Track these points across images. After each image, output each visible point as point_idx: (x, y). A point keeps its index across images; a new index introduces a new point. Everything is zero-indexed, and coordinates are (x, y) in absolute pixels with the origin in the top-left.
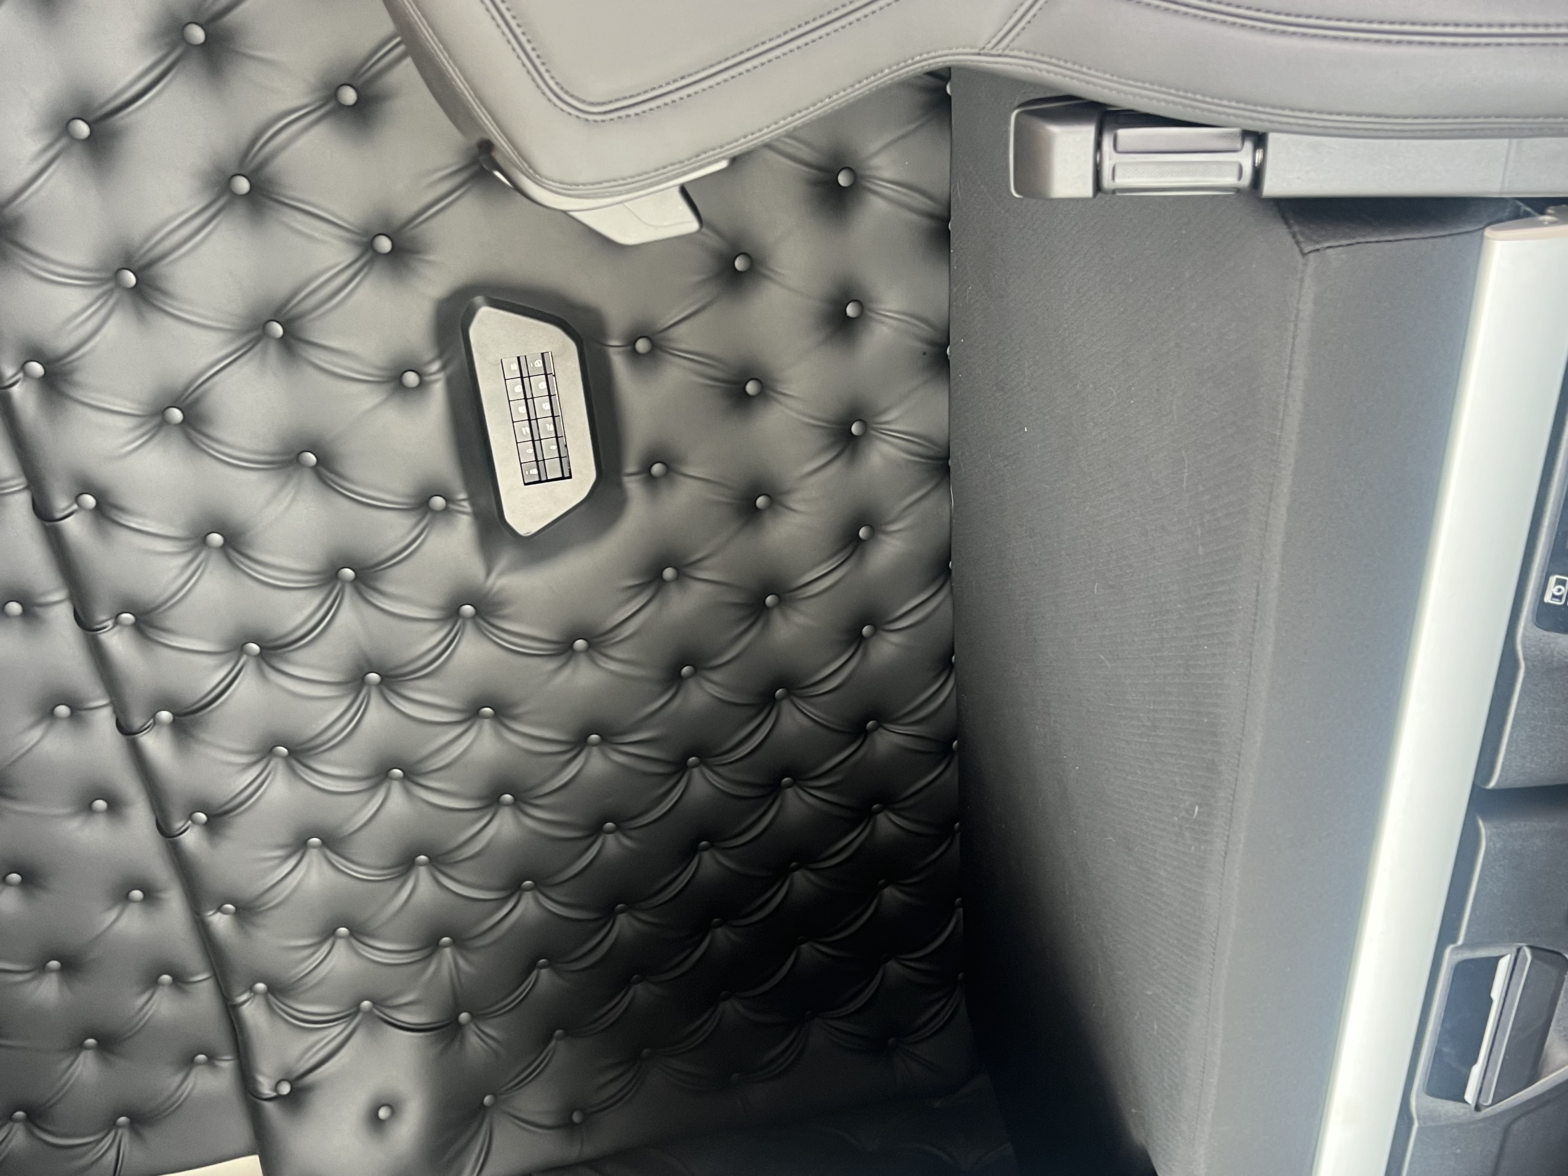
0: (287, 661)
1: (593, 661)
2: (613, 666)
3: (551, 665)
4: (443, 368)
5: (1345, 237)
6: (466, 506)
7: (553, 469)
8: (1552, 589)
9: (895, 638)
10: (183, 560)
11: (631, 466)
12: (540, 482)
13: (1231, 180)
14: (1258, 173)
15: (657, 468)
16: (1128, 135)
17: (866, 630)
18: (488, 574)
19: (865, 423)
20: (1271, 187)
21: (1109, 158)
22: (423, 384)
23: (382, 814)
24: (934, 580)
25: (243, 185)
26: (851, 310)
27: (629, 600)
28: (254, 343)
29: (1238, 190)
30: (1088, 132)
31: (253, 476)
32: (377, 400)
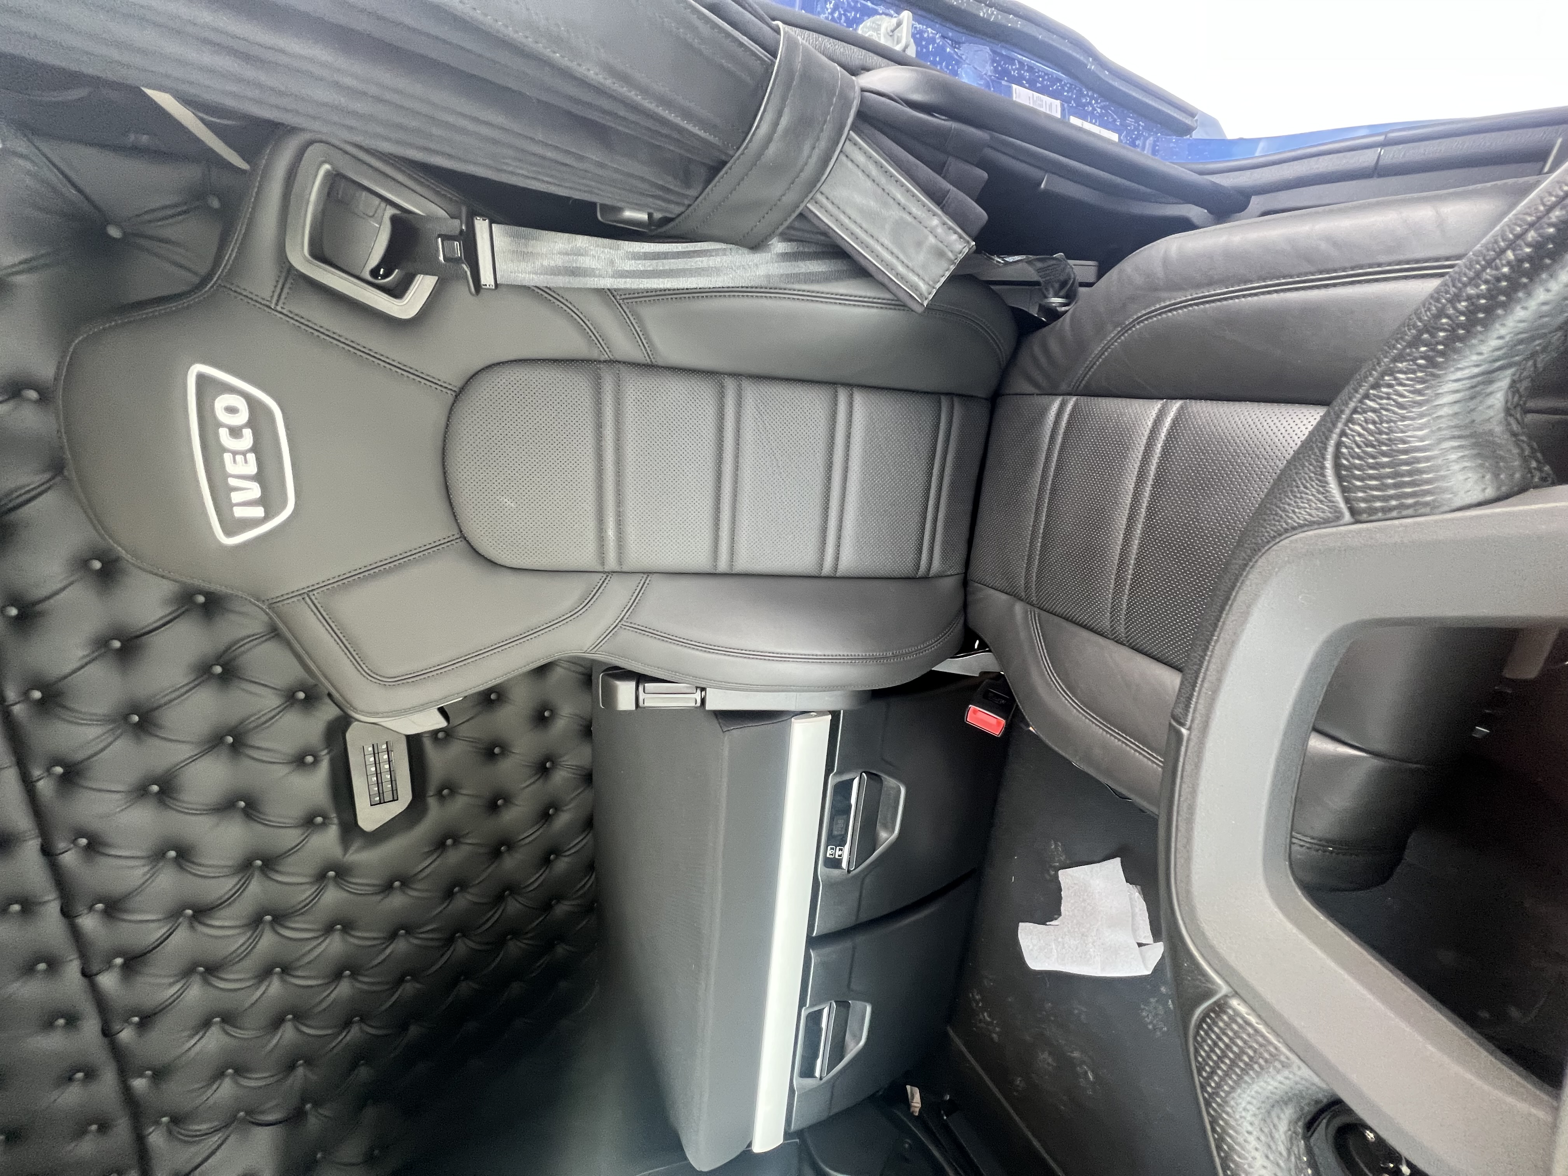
0: (211, 918)
1: (404, 892)
2: (415, 894)
3: (379, 897)
4: (328, 753)
5: (739, 724)
6: (336, 821)
7: (388, 796)
8: (829, 852)
9: (566, 859)
10: (146, 869)
11: (431, 791)
12: (380, 803)
13: (693, 704)
14: (703, 701)
15: (445, 792)
16: (649, 686)
17: (552, 857)
18: (345, 855)
19: (553, 762)
20: (709, 706)
21: (642, 696)
22: (316, 761)
23: (264, 998)
24: (584, 831)
25: (218, 669)
26: (546, 714)
27: (426, 859)
28: (212, 748)
29: (696, 708)
30: (632, 685)
31: (201, 818)
32: (287, 771)
